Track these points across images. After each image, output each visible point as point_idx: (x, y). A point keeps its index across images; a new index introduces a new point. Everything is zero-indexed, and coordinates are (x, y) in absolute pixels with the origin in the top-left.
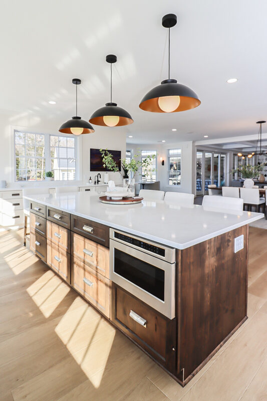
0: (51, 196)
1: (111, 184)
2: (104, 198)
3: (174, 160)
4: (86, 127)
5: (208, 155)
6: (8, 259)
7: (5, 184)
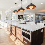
0: (12, 23)
1: (21, 21)
2: (20, 23)
3: (32, 17)
4: (17, 11)
5: (38, 16)
6: (6, 32)
7: (5, 21)
